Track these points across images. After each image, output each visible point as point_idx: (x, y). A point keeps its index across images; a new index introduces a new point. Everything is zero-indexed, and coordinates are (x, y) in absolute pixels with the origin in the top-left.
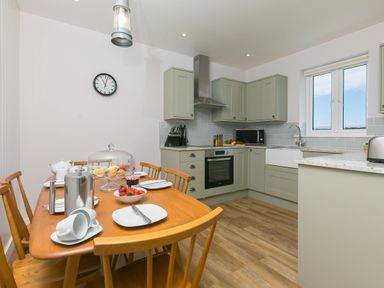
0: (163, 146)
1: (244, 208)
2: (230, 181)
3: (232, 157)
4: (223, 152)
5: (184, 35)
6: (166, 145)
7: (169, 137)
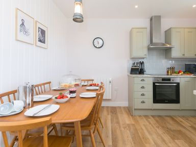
0: (129, 74)
1: (186, 124)
2: (177, 101)
3: (178, 84)
4: (169, 80)
5: (136, 7)
6: (131, 73)
7: (132, 69)
